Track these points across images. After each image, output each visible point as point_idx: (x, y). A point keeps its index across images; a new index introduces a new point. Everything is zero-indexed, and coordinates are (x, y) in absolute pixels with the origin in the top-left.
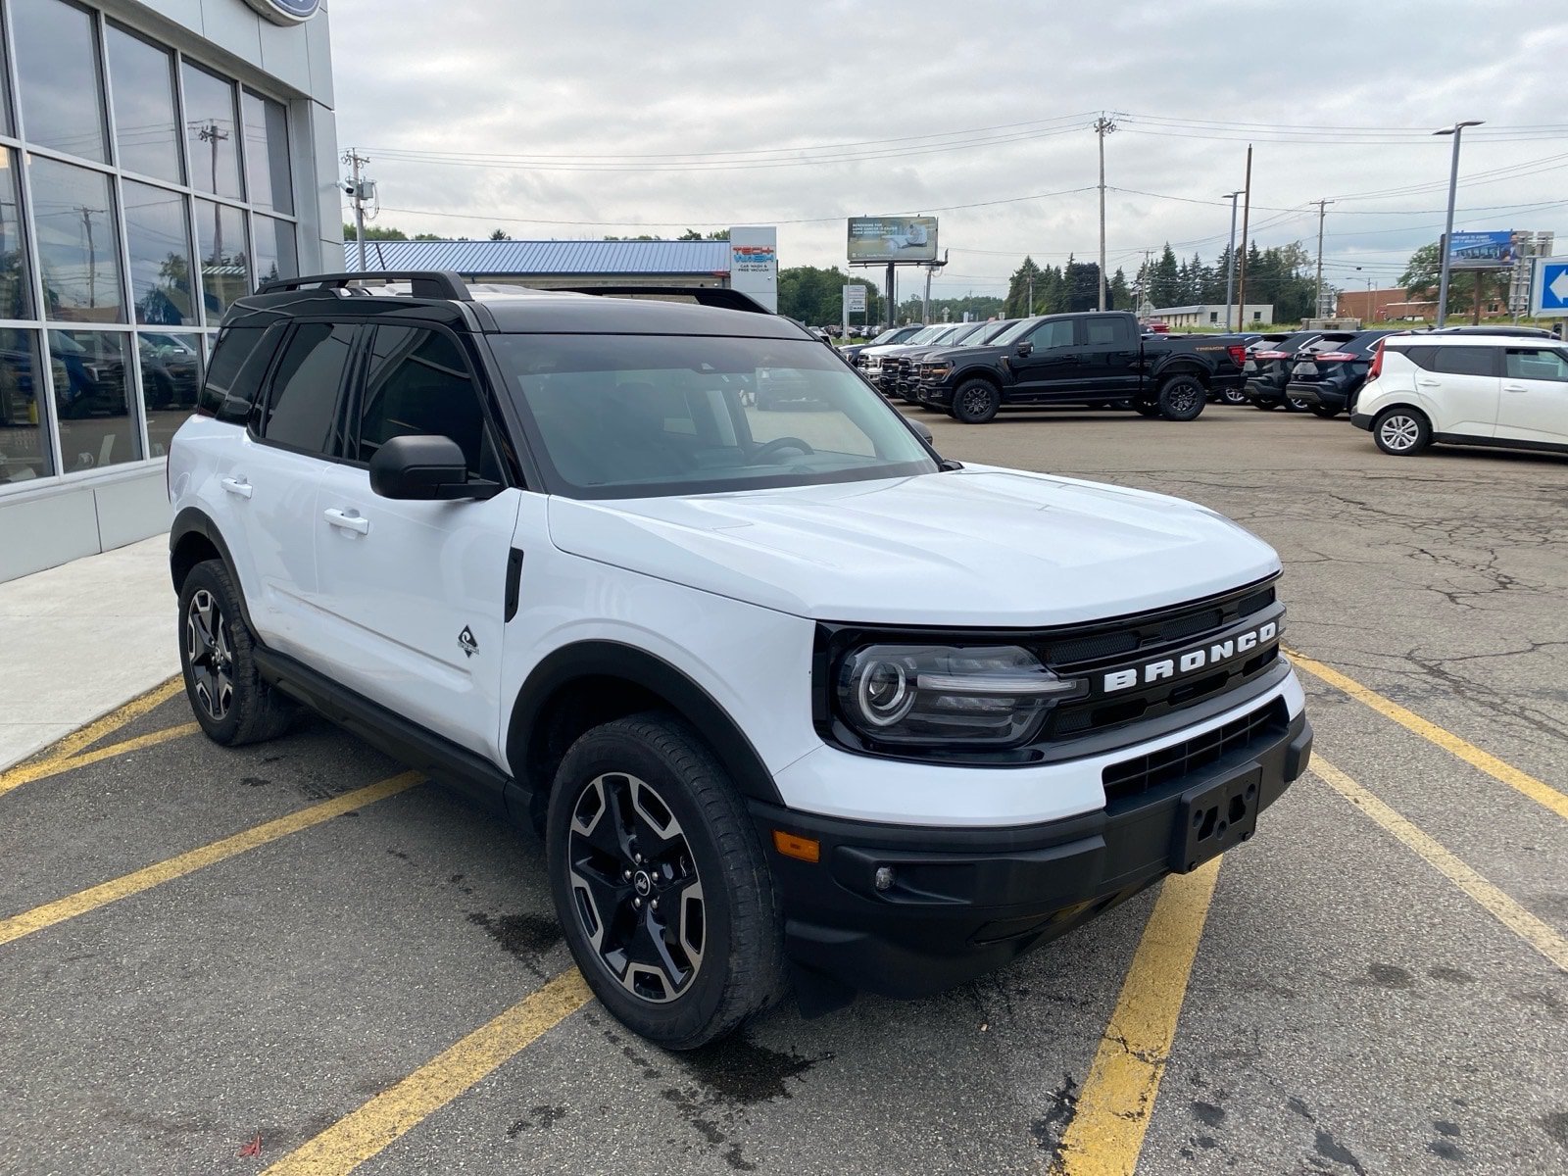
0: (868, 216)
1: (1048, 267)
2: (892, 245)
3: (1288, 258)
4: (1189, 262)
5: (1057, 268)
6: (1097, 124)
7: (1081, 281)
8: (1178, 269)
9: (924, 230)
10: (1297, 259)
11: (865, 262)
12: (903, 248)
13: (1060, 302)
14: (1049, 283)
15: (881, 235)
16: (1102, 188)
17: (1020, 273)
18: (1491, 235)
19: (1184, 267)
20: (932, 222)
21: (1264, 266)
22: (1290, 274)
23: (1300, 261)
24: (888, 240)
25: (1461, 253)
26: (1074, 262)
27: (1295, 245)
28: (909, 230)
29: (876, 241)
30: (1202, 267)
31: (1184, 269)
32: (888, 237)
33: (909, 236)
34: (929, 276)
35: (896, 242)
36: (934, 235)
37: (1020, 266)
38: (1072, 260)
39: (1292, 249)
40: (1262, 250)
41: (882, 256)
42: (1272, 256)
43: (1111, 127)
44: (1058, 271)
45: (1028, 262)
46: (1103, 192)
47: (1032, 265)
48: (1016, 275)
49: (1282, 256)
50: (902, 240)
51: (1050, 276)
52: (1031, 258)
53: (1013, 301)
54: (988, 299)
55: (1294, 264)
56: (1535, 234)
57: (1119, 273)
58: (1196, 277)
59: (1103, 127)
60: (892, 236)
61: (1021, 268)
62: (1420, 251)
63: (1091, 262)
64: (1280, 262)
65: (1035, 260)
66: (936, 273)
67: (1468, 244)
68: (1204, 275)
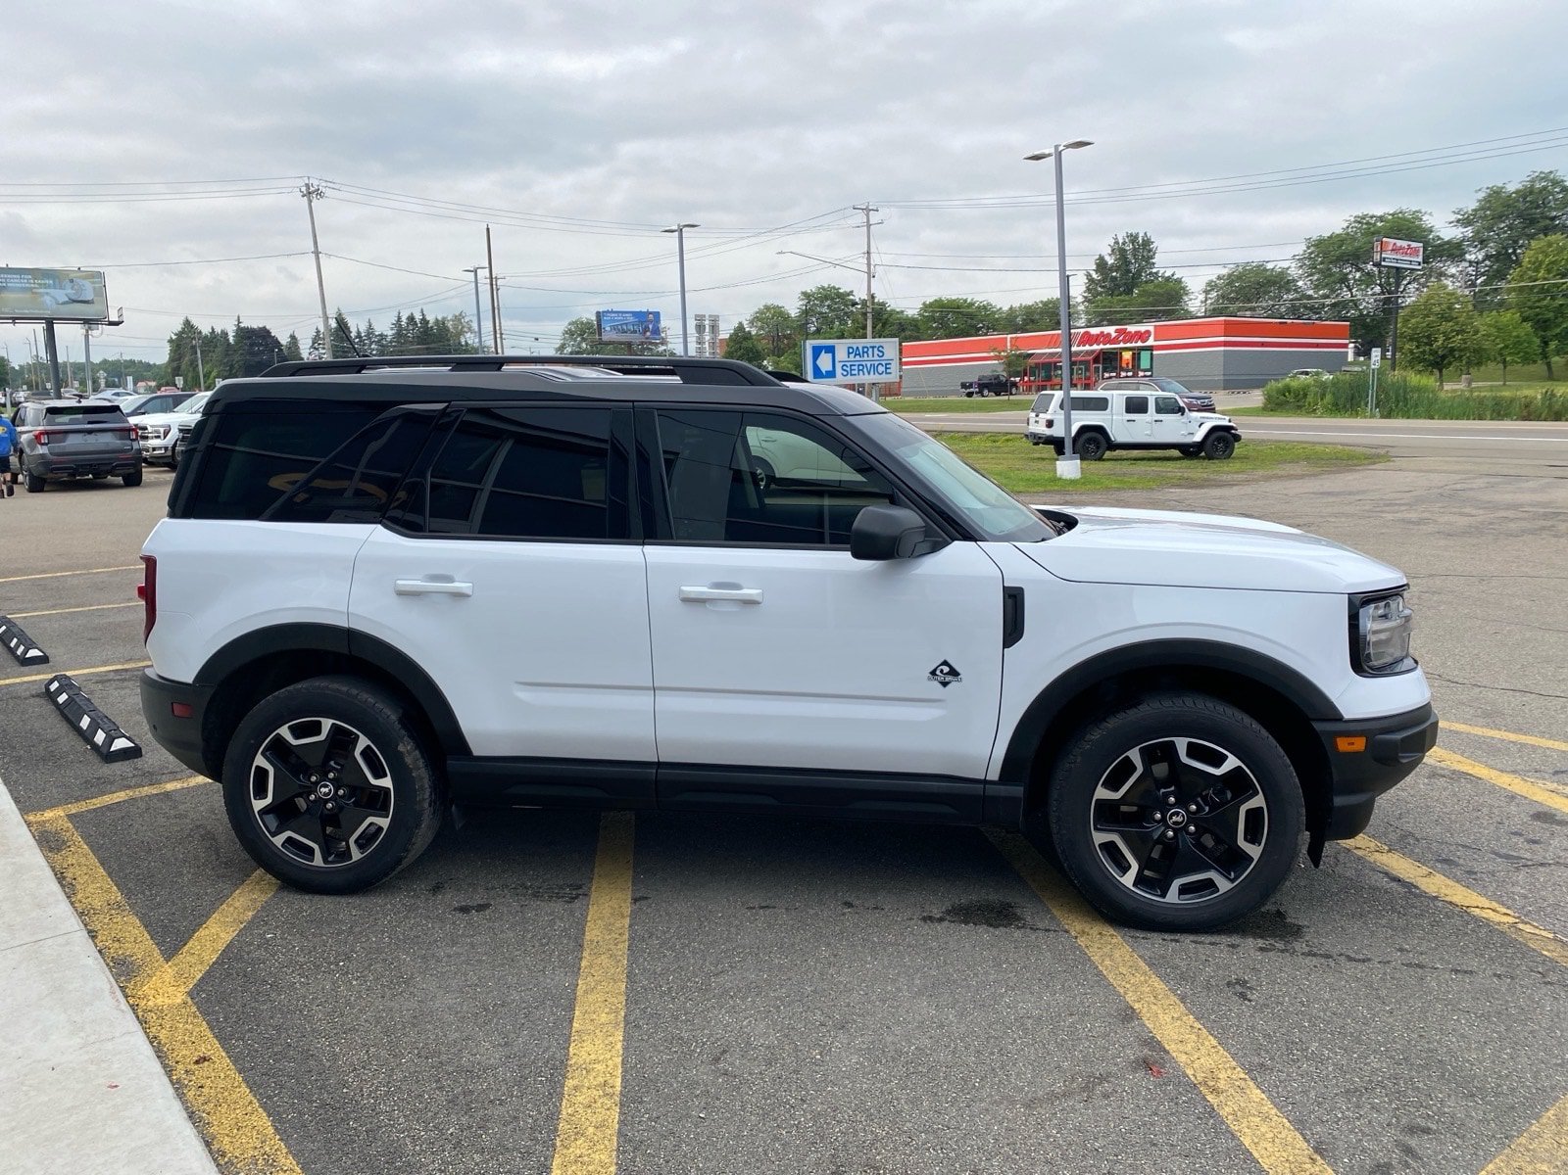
0: (10, 266)
1: (213, 329)
2: (47, 299)
3: (455, 328)
4: (363, 329)
5: (222, 331)
6: (304, 189)
7: (252, 345)
8: (353, 335)
9: (88, 285)
10: (463, 327)
11: (14, 319)
12: (64, 303)
13: (232, 366)
14: (216, 346)
15: (31, 289)
16: (317, 253)
17: (179, 335)
18: (635, 314)
19: (359, 332)
20: (98, 277)
21: (434, 334)
22: (460, 343)
23: (465, 329)
24: (42, 295)
25: (614, 328)
26: (242, 325)
27: (460, 315)
28: (69, 285)
29: (28, 295)
30: (377, 333)
31: (359, 336)
32: (42, 290)
33: (70, 291)
34: (87, 337)
35: (52, 299)
36: (102, 291)
37: (179, 327)
38: (239, 323)
39: (458, 319)
40: (431, 318)
41: (37, 313)
42: (441, 324)
43: (319, 194)
44: (225, 334)
45: (187, 323)
46: (318, 258)
47: (192, 327)
48: (174, 337)
49: (450, 325)
50: (61, 295)
51: (215, 340)
52: (189, 319)
53: (175, 364)
54: (132, 362)
55: (461, 333)
56: (707, 317)
57: (293, 337)
58: (371, 343)
59: (310, 193)
60: (48, 291)
61: (180, 329)
62: (570, 324)
63: (261, 326)
64: (448, 330)
65: (195, 322)
66: (95, 333)
67: (618, 321)
68: (379, 341)
